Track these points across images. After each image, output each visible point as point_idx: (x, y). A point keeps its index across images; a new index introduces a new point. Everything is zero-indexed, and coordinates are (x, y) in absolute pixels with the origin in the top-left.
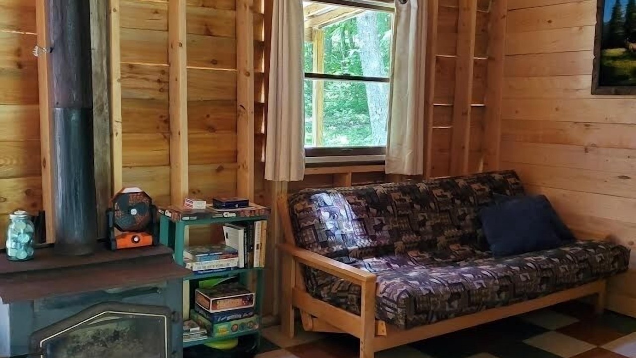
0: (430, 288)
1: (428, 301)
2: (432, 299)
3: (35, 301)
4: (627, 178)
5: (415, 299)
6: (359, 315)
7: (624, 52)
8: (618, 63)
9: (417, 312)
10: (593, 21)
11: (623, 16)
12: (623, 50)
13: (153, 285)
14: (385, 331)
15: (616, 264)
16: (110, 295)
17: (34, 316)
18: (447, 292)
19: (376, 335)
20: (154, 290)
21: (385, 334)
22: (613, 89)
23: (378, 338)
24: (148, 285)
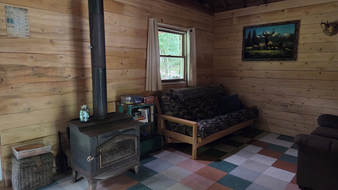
0: (209, 125)
1: (210, 129)
2: (211, 128)
3: (98, 136)
4: (254, 87)
5: (206, 129)
6: (192, 137)
7: (252, 48)
8: (250, 51)
9: (207, 134)
10: (241, 38)
11: (252, 37)
12: (252, 47)
13: (131, 128)
14: (201, 141)
15: (255, 115)
16: (120, 132)
17: (98, 141)
18: (214, 126)
19: (197, 142)
20: (133, 129)
21: (201, 142)
22: (249, 59)
23: (198, 143)
24: (130, 128)
